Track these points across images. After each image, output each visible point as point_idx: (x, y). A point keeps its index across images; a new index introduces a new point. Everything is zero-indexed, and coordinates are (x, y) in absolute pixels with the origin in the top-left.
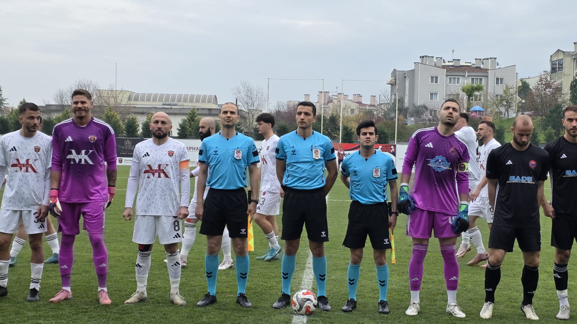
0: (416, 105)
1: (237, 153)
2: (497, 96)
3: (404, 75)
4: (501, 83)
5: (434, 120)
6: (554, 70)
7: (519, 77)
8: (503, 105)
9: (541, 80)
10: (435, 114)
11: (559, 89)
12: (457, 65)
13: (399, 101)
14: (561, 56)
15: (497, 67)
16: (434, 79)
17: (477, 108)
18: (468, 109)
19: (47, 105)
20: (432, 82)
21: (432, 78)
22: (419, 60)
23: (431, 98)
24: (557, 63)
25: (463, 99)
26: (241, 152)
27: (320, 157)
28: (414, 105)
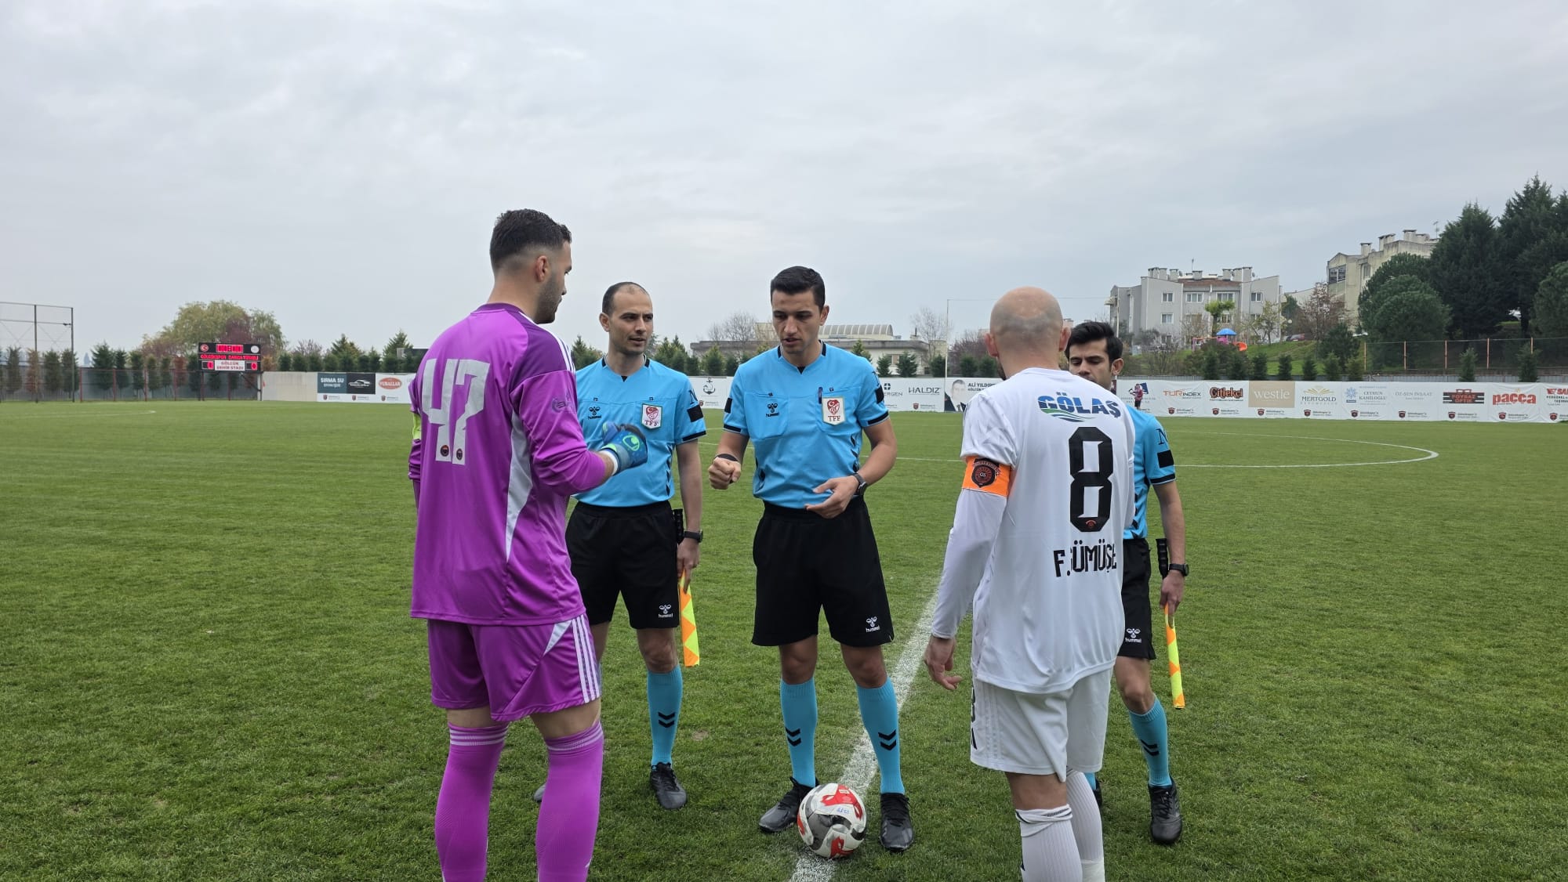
0: (1143, 329)
1: (648, 413)
2: (1254, 315)
3: (1128, 293)
4: (1259, 299)
5: (1167, 348)
6: (1332, 280)
7: (1284, 291)
8: (1261, 327)
9: (1315, 293)
10: (1169, 341)
11: (1340, 304)
12: (1197, 277)
13: (1120, 325)
14: (1343, 262)
15: (1253, 279)
16: (1168, 297)
17: (1227, 331)
18: (1214, 333)
19: (702, 342)
20: (1165, 299)
21: (1165, 295)
22: (1147, 274)
23: (1164, 321)
24: (1337, 271)
25: (1206, 321)
26: (659, 409)
27: (842, 419)
28: (1140, 329)
